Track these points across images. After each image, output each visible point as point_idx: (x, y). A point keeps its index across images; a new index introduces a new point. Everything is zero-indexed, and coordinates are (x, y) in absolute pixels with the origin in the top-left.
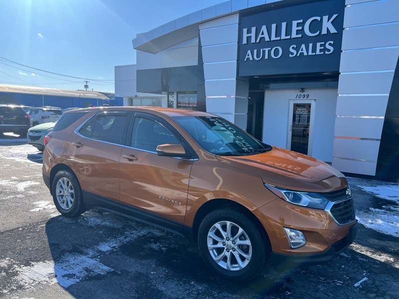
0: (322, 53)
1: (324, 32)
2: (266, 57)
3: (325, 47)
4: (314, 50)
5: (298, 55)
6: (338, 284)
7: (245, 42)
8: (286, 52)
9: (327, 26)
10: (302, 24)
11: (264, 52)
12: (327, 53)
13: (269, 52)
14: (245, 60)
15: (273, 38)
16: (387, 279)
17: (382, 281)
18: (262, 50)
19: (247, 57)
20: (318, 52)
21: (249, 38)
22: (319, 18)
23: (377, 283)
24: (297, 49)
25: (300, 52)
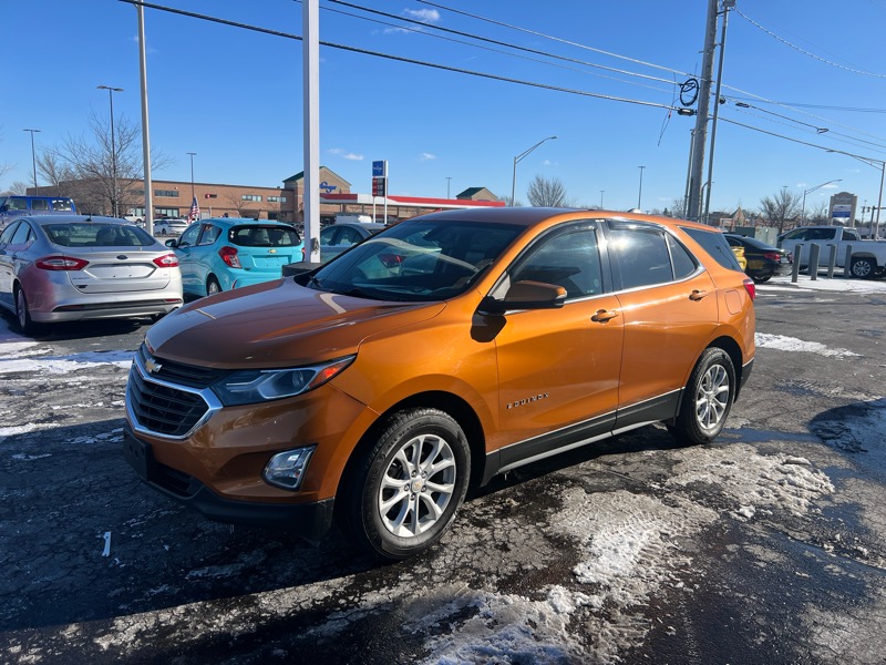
6: (134, 520)
16: (69, 579)
17: (75, 567)
23: (81, 559)
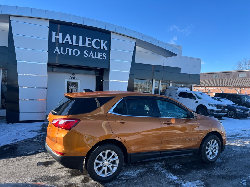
0: (101, 58)
1: (102, 48)
2: (70, 54)
3: (102, 56)
4: (97, 56)
5: (89, 57)
7: (54, 40)
8: (82, 53)
9: (103, 45)
10: (91, 41)
11: (68, 50)
12: (103, 58)
13: (72, 51)
14: (54, 52)
15: (74, 43)
18: (66, 49)
19: (55, 51)
20: (99, 58)
21: (57, 39)
22: (99, 40)
24: (89, 53)
25: (90, 55)
